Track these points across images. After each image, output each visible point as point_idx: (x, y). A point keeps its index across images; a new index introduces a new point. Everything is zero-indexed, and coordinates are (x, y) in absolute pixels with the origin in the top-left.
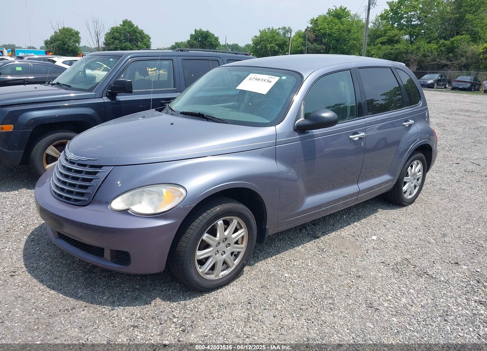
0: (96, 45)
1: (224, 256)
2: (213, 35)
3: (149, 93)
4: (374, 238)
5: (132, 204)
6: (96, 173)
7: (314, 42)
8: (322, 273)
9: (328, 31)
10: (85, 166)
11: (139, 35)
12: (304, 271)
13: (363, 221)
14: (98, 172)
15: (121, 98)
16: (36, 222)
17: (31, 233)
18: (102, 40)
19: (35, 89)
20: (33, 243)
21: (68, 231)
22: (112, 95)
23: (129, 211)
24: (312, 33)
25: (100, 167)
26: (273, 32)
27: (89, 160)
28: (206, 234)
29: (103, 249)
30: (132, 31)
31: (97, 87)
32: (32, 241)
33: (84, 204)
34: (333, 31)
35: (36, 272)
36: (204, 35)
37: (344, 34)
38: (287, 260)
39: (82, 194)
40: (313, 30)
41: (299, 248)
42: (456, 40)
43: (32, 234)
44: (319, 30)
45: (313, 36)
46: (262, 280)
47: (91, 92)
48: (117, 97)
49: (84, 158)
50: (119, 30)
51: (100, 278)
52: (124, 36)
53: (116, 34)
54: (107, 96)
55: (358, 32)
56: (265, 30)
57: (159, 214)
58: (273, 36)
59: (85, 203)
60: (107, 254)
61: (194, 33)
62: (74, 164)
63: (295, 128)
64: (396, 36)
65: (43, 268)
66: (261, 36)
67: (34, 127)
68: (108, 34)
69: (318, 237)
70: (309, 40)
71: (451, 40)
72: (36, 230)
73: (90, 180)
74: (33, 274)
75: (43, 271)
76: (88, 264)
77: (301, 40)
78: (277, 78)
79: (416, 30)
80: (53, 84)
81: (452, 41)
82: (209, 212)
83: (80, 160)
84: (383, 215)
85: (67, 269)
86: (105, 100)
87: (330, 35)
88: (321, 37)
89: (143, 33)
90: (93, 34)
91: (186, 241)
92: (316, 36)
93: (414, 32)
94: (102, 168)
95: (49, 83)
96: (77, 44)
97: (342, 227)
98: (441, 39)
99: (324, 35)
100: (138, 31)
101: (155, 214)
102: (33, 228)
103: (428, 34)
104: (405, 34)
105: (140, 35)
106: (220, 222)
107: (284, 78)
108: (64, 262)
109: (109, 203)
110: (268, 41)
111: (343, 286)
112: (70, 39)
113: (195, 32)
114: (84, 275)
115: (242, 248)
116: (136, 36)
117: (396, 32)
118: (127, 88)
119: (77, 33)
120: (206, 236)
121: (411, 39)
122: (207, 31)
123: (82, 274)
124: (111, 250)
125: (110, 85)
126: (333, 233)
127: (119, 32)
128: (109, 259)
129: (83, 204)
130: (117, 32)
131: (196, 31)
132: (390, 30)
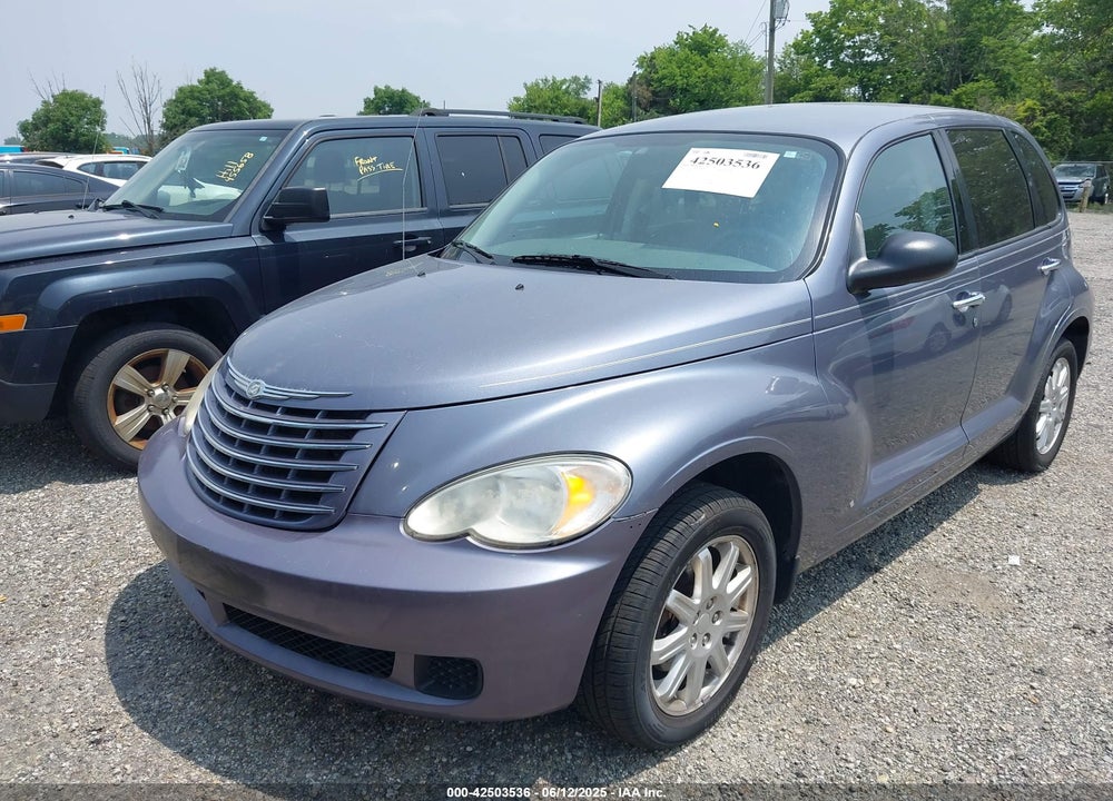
0: (143, 130)
1: (708, 646)
2: (417, 99)
3: (397, 218)
4: (1015, 560)
5: (476, 517)
6: (349, 434)
7: (651, 106)
8: (941, 668)
9: (680, 83)
10: (311, 413)
11: (245, 105)
12: (894, 667)
13: (959, 516)
14: (355, 431)
15: (298, 235)
16: (116, 572)
17: (113, 608)
18: (158, 118)
19: (71, 221)
20: (127, 637)
21: (277, 606)
22: (274, 229)
23: (469, 538)
24: (645, 86)
25: (362, 415)
26: (555, 86)
27: (321, 396)
28: (674, 591)
29: (391, 655)
30: (229, 94)
31: (235, 209)
32: (123, 629)
33: (323, 526)
34: (692, 80)
35: (161, 725)
36: (397, 99)
37: (718, 87)
38: (833, 639)
39: (313, 497)
40: (647, 80)
41: (847, 601)
42: (964, 93)
43: (117, 608)
44: (660, 80)
45: (648, 94)
46: (796, 702)
47: (221, 221)
48: (287, 233)
49: (303, 392)
50: (197, 94)
51: (354, 731)
52: (212, 106)
53: (191, 103)
54: (262, 231)
55: (746, 82)
56: (537, 84)
57: (561, 542)
58: (557, 97)
59: (326, 523)
60: (404, 668)
61: (372, 96)
62: (275, 412)
63: (849, 283)
64: (832, 88)
65: (180, 710)
66: (529, 98)
67: (81, 318)
68: (171, 102)
69: (877, 570)
70: (639, 104)
71: (955, 92)
72: (124, 596)
73: (334, 455)
74: (155, 731)
75: (182, 720)
76: (305, 687)
77: (620, 103)
78: (772, 158)
79: (875, 75)
80: (109, 209)
81: (958, 96)
82: (680, 526)
83: (291, 398)
84: (996, 499)
85: (251, 709)
86: (258, 240)
87: (685, 91)
88: (665, 96)
89: (255, 99)
90: (136, 105)
91: (632, 615)
92: (654, 93)
93: (869, 80)
94: (369, 419)
95: (96, 208)
96: (99, 129)
97: (919, 537)
98: (930, 92)
99: (673, 89)
100: (242, 95)
101: (551, 544)
102: (114, 591)
103: (902, 83)
104: (851, 84)
105: (249, 102)
106: (704, 554)
107: (791, 154)
108: (234, 689)
109: (402, 517)
110: (546, 108)
111: (1016, 701)
112: (80, 118)
113: (376, 94)
114: (304, 722)
115: (744, 621)
116: (239, 105)
117: (832, 79)
118: (314, 209)
119: (97, 103)
120: (673, 598)
121: (864, 94)
122: (403, 91)
123: (298, 720)
124: (416, 656)
125: (269, 203)
126: (907, 555)
127: (198, 99)
128: (411, 682)
129: (316, 526)
130: (193, 98)
131: (377, 91)
132: (818, 76)
